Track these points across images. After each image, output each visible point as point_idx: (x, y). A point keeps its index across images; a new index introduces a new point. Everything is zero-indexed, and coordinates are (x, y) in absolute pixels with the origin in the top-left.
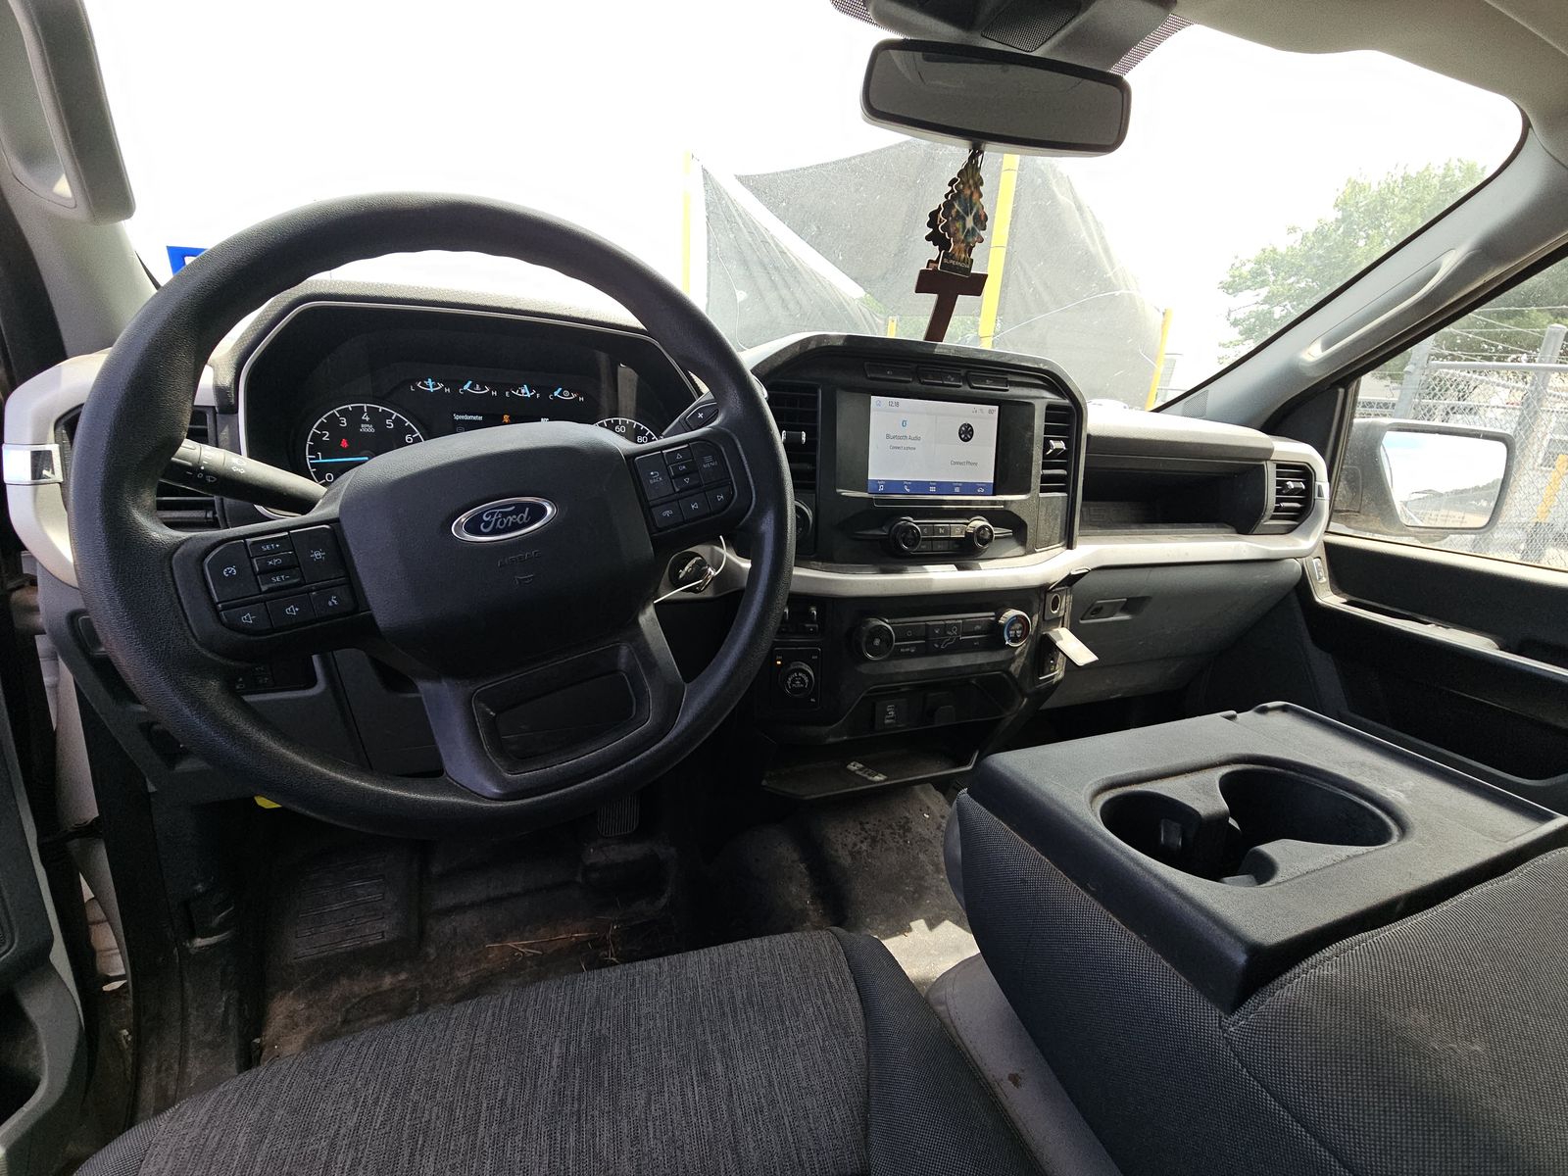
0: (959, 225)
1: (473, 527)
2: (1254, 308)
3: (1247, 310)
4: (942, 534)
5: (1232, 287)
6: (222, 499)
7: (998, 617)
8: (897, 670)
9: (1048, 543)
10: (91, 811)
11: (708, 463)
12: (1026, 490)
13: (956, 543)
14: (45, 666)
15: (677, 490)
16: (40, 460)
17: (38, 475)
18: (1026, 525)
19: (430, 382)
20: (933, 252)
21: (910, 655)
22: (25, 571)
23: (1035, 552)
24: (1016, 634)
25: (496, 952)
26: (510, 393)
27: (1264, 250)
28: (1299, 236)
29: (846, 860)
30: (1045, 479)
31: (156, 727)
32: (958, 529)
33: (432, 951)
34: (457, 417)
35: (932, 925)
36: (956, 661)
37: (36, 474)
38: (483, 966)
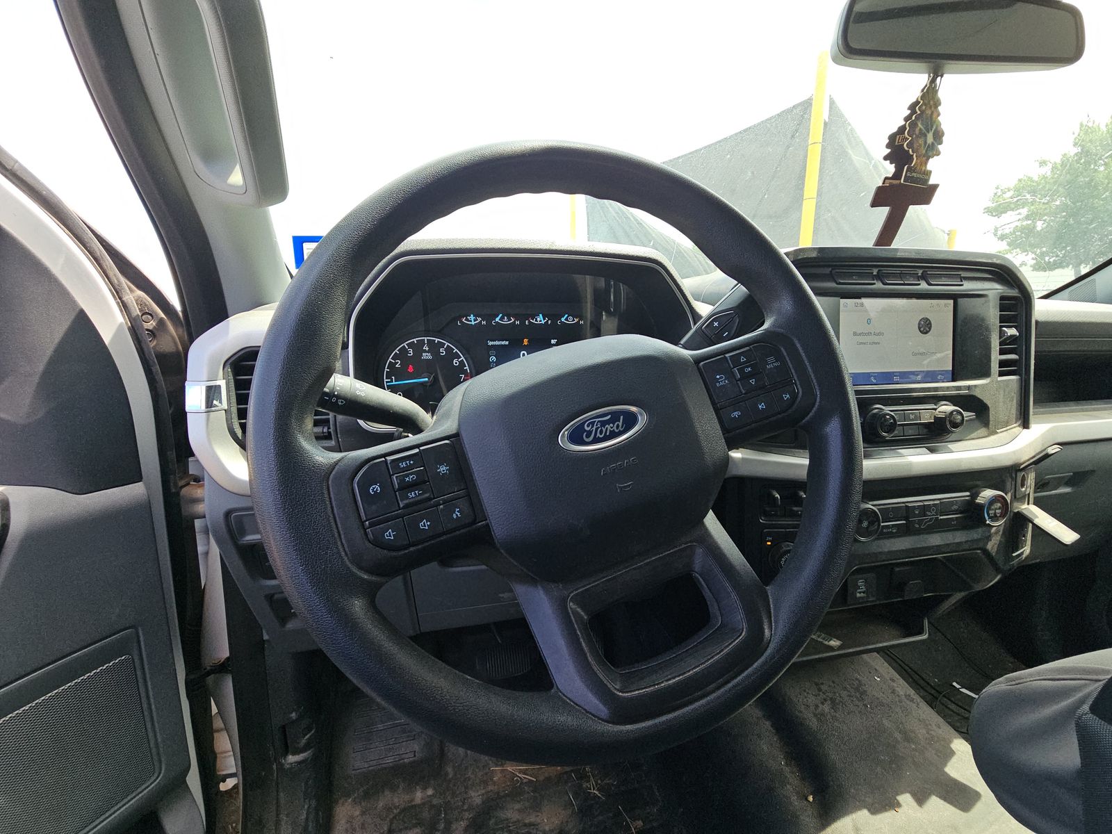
0: (921, 141)
1: (576, 438)
2: (1019, 224)
3: (1013, 226)
4: (913, 420)
5: (997, 210)
6: (335, 416)
7: (975, 495)
8: (880, 550)
9: (1007, 424)
10: (225, 653)
11: (772, 364)
12: (985, 373)
13: (926, 428)
14: (200, 538)
15: (744, 392)
16: (212, 393)
17: (210, 404)
18: (988, 407)
19: (472, 317)
20: (890, 169)
21: (891, 536)
22: (190, 473)
23: (997, 433)
24: (995, 513)
25: (499, 775)
26: (529, 322)
27: (1020, 180)
28: (1050, 166)
29: (813, 723)
30: (1002, 364)
31: (276, 596)
32: (926, 414)
33: (450, 770)
34: (490, 343)
35: (921, 800)
36: (935, 540)
37: (209, 404)
38: (490, 788)
